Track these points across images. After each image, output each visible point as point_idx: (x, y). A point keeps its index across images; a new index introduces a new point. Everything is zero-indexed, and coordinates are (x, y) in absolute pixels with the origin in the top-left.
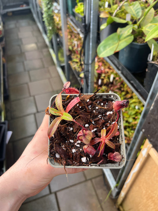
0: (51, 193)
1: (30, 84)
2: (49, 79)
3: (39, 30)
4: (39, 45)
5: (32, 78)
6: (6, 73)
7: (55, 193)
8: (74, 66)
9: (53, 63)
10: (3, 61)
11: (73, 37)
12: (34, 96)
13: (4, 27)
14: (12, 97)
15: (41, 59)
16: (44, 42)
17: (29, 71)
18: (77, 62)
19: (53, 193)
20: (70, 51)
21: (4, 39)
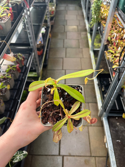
0: (59, 155)
1: (65, 59)
2: (81, 58)
3: (83, 16)
4: (80, 28)
5: (68, 55)
6: (49, 46)
7: (63, 157)
8: (109, 56)
9: (88, 46)
10: (49, 36)
11: (114, 28)
12: (65, 70)
13: (56, 8)
14: (49, 67)
15: (78, 40)
16: (85, 26)
17: (66, 48)
18: (112, 53)
19: (61, 156)
20: (108, 41)
21: (54, 19)
